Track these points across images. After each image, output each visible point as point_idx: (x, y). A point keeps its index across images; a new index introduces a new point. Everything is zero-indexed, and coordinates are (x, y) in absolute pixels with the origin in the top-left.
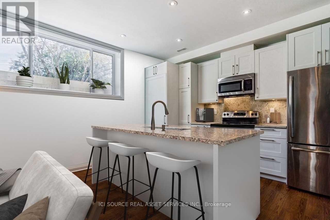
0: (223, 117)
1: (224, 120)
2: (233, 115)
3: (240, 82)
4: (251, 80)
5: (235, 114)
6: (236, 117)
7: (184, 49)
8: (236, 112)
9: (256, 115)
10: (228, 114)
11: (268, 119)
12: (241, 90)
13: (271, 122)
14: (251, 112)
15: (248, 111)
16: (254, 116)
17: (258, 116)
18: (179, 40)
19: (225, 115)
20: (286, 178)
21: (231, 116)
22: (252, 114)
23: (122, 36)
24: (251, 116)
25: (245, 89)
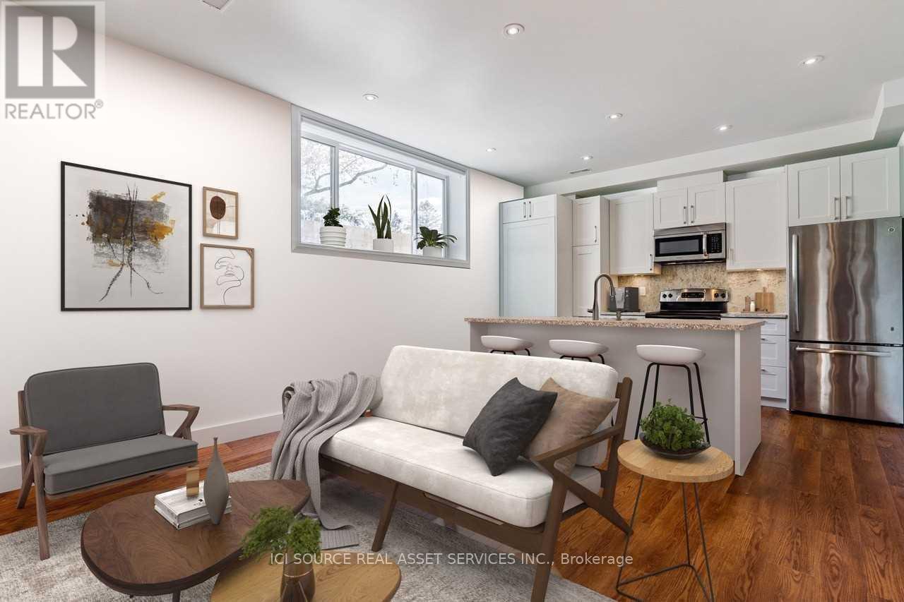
0: (662, 300)
1: (664, 305)
2: (679, 296)
3: (700, 238)
4: (720, 235)
5: (684, 295)
6: (686, 300)
7: (587, 170)
8: (686, 291)
9: (723, 296)
10: (670, 296)
11: (752, 305)
12: (700, 252)
13: (756, 310)
14: (713, 292)
15: (708, 290)
16: (720, 299)
17: (725, 300)
18: (586, 158)
19: (665, 296)
20: (785, 400)
21: (677, 298)
22: (716, 296)
23: (489, 150)
24: (713, 299)
25: (709, 251)
